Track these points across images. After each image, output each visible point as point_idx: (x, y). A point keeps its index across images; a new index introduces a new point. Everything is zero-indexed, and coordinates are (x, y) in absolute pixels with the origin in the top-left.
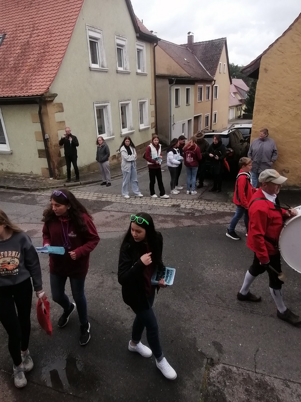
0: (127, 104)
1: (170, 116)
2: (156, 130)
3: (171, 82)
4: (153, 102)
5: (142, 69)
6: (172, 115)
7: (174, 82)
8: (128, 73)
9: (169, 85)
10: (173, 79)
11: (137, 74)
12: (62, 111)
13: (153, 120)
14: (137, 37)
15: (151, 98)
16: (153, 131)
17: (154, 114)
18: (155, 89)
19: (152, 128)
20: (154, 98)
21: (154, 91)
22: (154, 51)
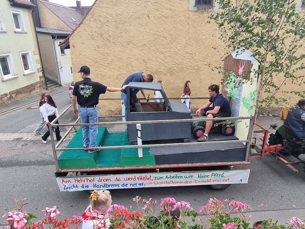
0: (8, 56)
1: (57, 62)
2: (43, 73)
3: (53, 37)
4: (38, 53)
5: (22, 28)
6: (58, 61)
7: (56, 38)
8: (6, 32)
9: (53, 40)
10: (55, 35)
11: (15, 32)
13: (39, 66)
14: (11, 5)
15: (35, 50)
16: (41, 74)
17: (40, 62)
18: (38, 43)
19: (38, 72)
20: (37, 49)
21: (36, 45)
22: (32, 15)
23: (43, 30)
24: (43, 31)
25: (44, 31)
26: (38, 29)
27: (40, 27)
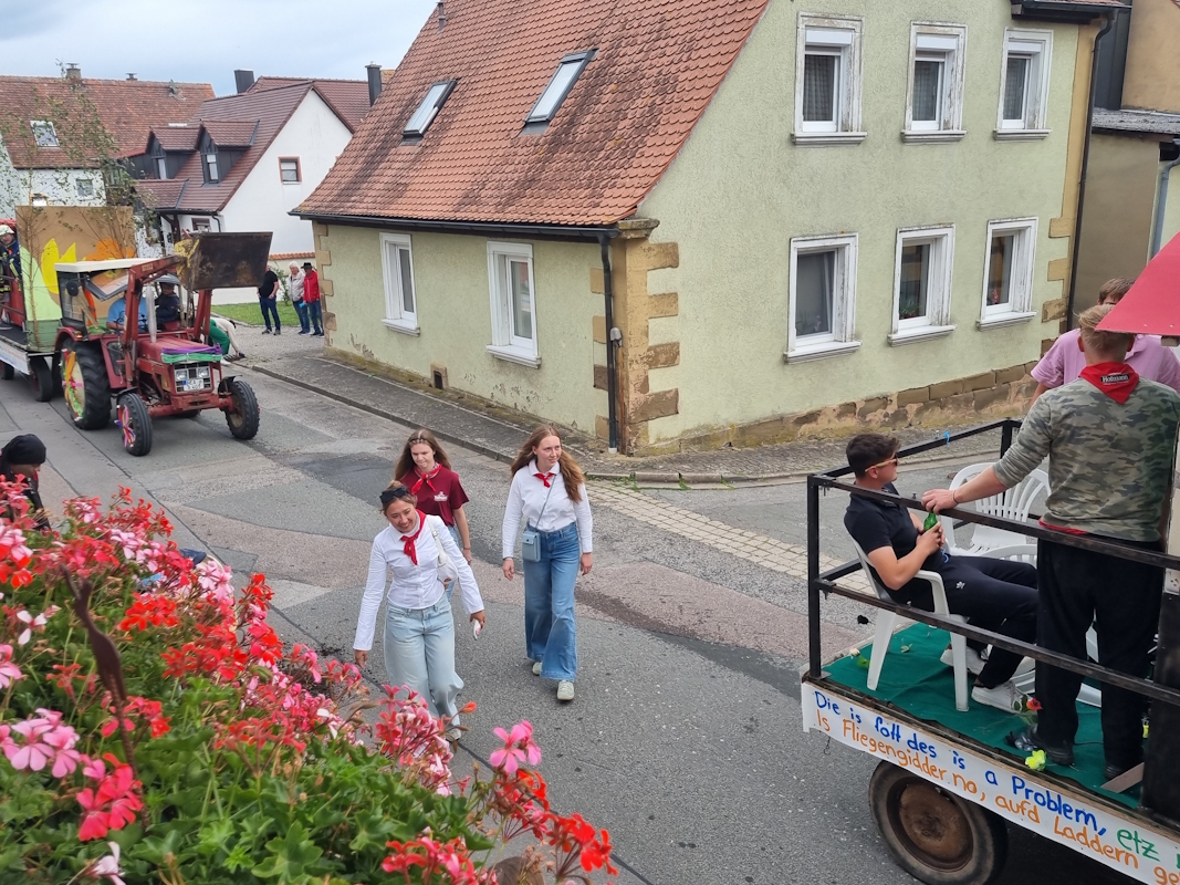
0: (937, 239)
3: (1170, 153)
4: (1067, 228)
5: (1029, 117)
8: (957, 138)
9: (1161, 166)
11: (996, 136)
12: (675, 265)
13: (1057, 291)
14: (1015, 17)
15: (1057, 215)
16: (1053, 331)
17: (1065, 271)
18: (1082, 184)
19: (1045, 319)
20: (1071, 214)
21: (1073, 190)
22: (1095, 51)
23: (1126, 118)
24: (1123, 126)
25: (1132, 122)
26: (1103, 118)
27: (1115, 104)
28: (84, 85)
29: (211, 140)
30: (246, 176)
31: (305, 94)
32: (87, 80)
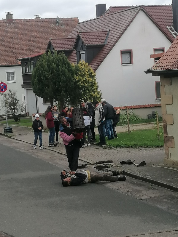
28: (14, 23)
29: (83, 43)
30: (102, 62)
31: (137, 13)
32: (15, 20)
